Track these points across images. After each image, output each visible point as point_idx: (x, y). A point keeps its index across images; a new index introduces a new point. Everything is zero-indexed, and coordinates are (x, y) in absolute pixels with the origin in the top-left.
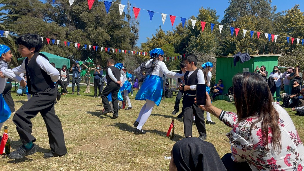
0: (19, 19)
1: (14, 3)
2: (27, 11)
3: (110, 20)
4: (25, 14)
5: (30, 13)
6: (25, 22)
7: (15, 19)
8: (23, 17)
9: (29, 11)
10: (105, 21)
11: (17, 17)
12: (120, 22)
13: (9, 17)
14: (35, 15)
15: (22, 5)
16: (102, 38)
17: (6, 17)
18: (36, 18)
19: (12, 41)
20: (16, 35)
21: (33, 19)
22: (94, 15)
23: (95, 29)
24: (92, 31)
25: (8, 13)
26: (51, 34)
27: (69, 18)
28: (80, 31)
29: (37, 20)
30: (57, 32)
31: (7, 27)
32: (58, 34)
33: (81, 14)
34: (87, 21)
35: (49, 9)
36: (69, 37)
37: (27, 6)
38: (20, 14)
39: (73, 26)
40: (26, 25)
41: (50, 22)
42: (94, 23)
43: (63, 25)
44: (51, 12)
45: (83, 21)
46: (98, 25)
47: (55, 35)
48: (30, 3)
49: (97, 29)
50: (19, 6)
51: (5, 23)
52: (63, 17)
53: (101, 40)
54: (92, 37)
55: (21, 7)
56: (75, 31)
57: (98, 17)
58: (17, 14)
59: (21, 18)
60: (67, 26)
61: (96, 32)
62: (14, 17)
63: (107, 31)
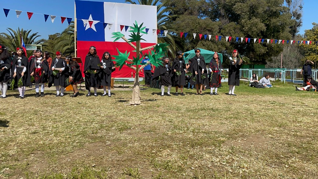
0: (177, 19)
1: (173, 5)
2: (184, 10)
3: (266, 8)
4: (183, 13)
5: (187, 12)
6: (182, 21)
7: (174, 19)
8: (181, 16)
9: (186, 10)
10: (260, 10)
11: (176, 17)
12: (278, 8)
13: (169, 18)
14: (191, 13)
15: (180, 6)
16: (256, 29)
17: (167, 18)
18: (192, 16)
19: (172, 40)
20: (175, 34)
21: (189, 17)
22: (248, 5)
23: (249, 20)
24: (246, 22)
25: (169, 14)
26: (205, 30)
27: (222, 12)
28: (233, 24)
29: (193, 18)
30: (210, 27)
31: (168, 28)
32: (211, 29)
33: (234, 6)
34: (240, 13)
35: (203, 6)
36: (222, 31)
37: (184, 5)
38: (178, 14)
39: (226, 19)
40: (183, 24)
41: (204, 18)
42: (248, 14)
43: (217, 20)
44: (206, 8)
45: (236, 14)
46: (252, 16)
47: (208, 30)
48: (186, 2)
49: (251, 20)
50: (177, 7)
51: (166, 24)
52: (217, 12)
53: (255, 31)
54: (246, 29)
55: (179, 7)
56: (228, 24)
57: (252, 6)
58: (176, 14)
59: (179, 17)
60: (220, 20)
61: (249, 24)
62: (173, 17)
63: (262, 21)
